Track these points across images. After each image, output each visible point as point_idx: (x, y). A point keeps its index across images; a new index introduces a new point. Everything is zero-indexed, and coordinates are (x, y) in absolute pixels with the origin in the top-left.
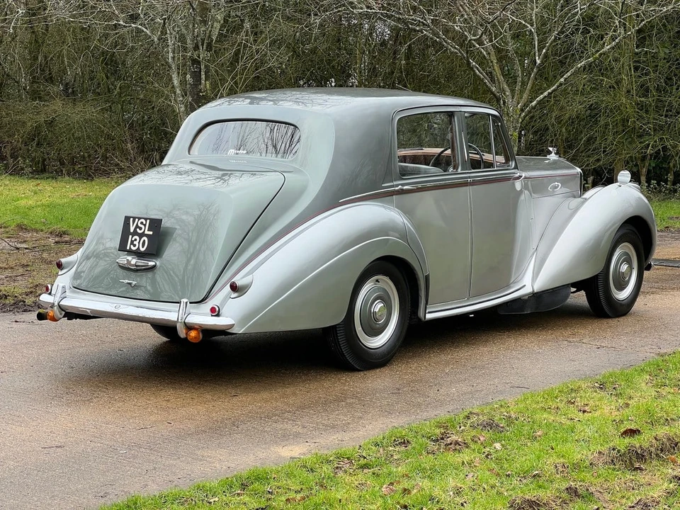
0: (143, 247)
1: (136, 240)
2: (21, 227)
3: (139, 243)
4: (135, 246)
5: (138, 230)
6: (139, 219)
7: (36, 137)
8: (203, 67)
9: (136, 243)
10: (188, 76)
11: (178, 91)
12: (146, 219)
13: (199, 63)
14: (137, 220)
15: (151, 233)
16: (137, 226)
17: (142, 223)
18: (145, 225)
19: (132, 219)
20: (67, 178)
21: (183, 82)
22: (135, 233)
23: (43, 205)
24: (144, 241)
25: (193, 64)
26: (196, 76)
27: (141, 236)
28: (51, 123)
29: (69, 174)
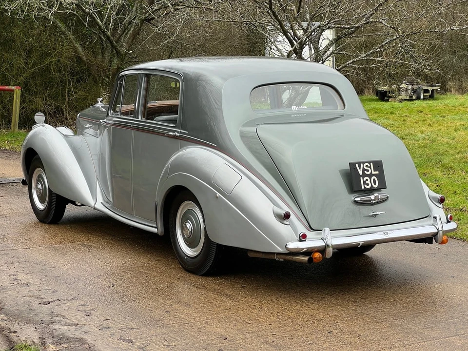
0: (375, 184)
3: (371, 182)
4: (368, 185)
5: (365, 172)
6: (363, 163)
9: (368, 182)
12: (369, 163)
15: (377, 172)
16: (364, 169)
17: (367, 166)
18: (370, 167)
19: (357, 165)
22: (364, 175)
24: (374, 179)
27: (370, 176)
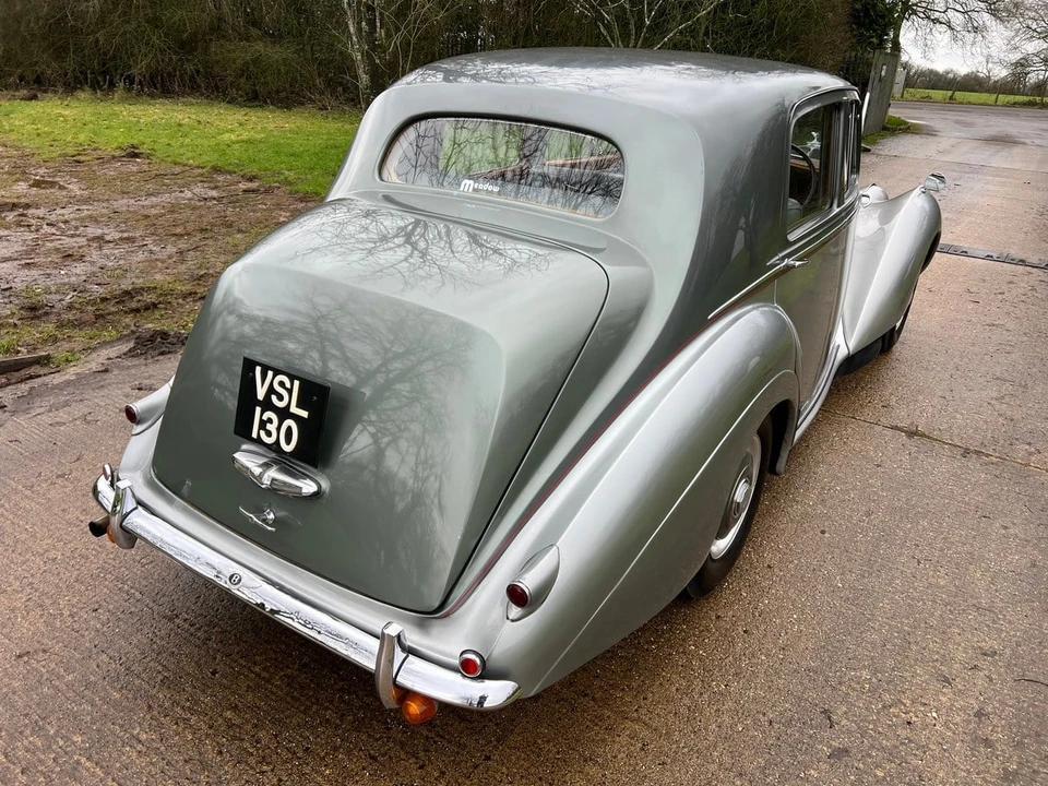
0: (288, 441)
1: (270, 421)
2: (217, 170)
3: (278, 429)
4: (269, 434)
5: (274, 398)
6: (277, 372)
7: (244, 71)
8: (377, 14)
9: (272, 427)
10: (364, 23)
11: (354, 39)
12: (292, 378)
13: (373, 9)
14: (270, 373)
15: (305, 414)
16: (271, 390)
17: (282, 384)
18: (290, 391)
19: (258, 369)
20: (271, 107)
21: (359, 29)
22: (267, 405)
23: (243, 141)
24: (289, 430)
25: (368, 11)
26: (372, 23)
27: (284, 414)
28: (256, 61)
29: (272, 104)
